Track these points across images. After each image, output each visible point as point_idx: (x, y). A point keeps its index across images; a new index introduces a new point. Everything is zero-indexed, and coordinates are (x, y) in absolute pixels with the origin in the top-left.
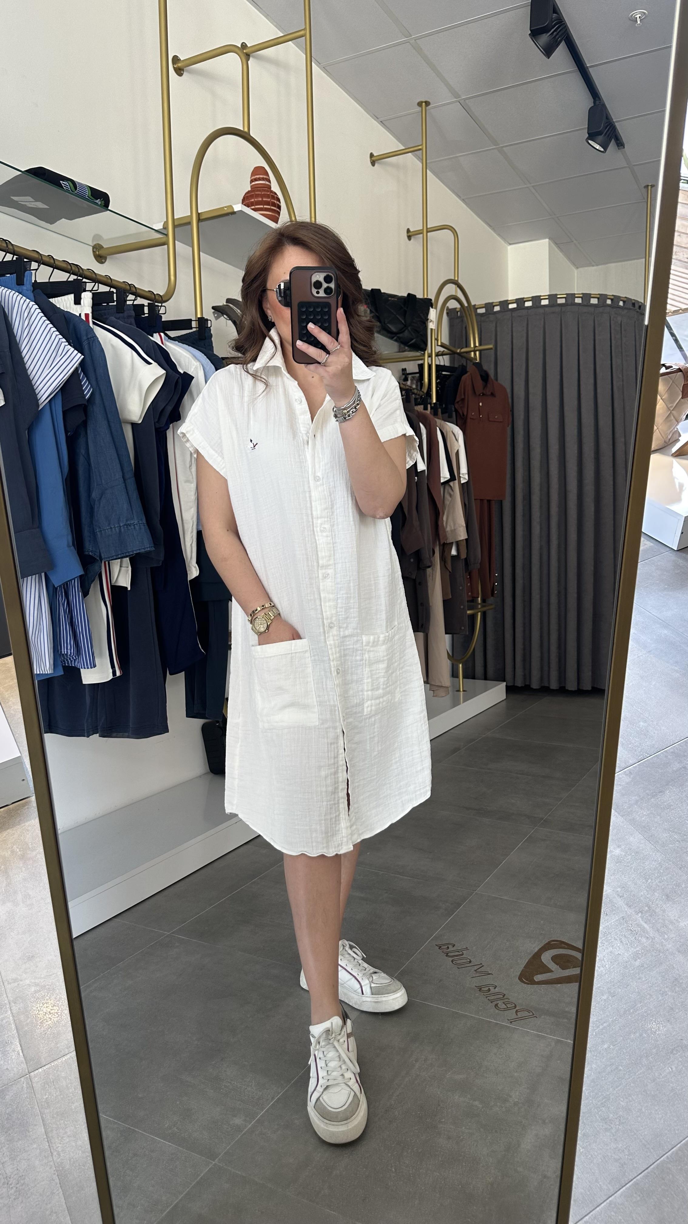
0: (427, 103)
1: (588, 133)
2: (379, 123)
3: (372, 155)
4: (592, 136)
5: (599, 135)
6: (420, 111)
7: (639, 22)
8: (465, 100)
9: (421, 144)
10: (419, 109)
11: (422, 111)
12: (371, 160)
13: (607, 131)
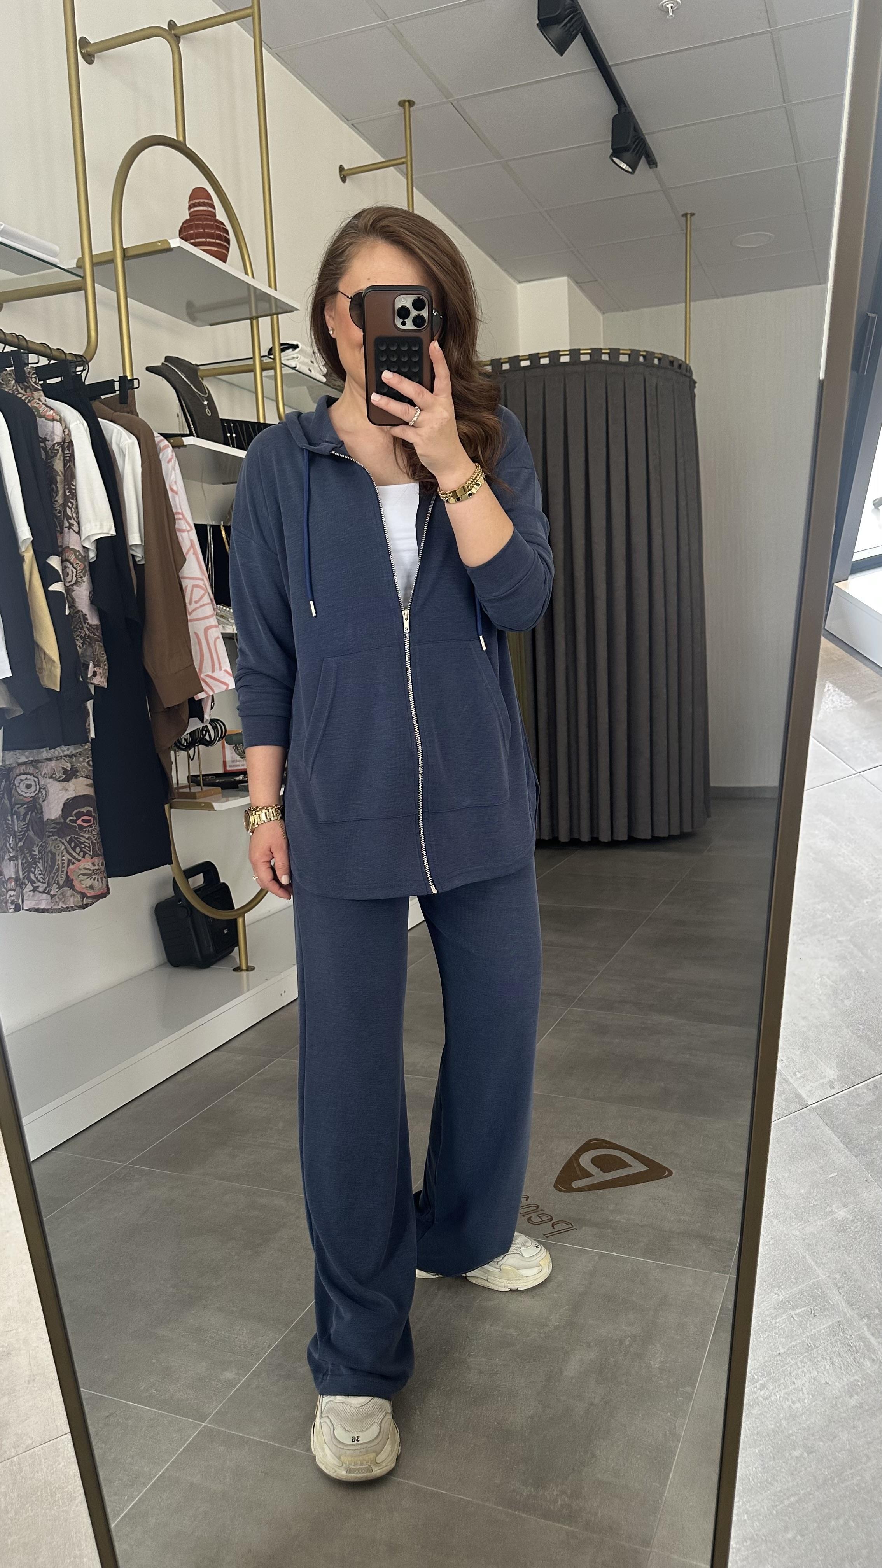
0: (411, 103)
1: (612, 148)
2: (350, 127)
3: (341, 169)
4: (617, 152)
5: (625, 151)
6: (403, 112)
7: (671, 14)
8: (458, 100)
9: (404, 156)
10: (401, 109)
11: (405, 113)
12: (340, 175)
13: (635, 145)
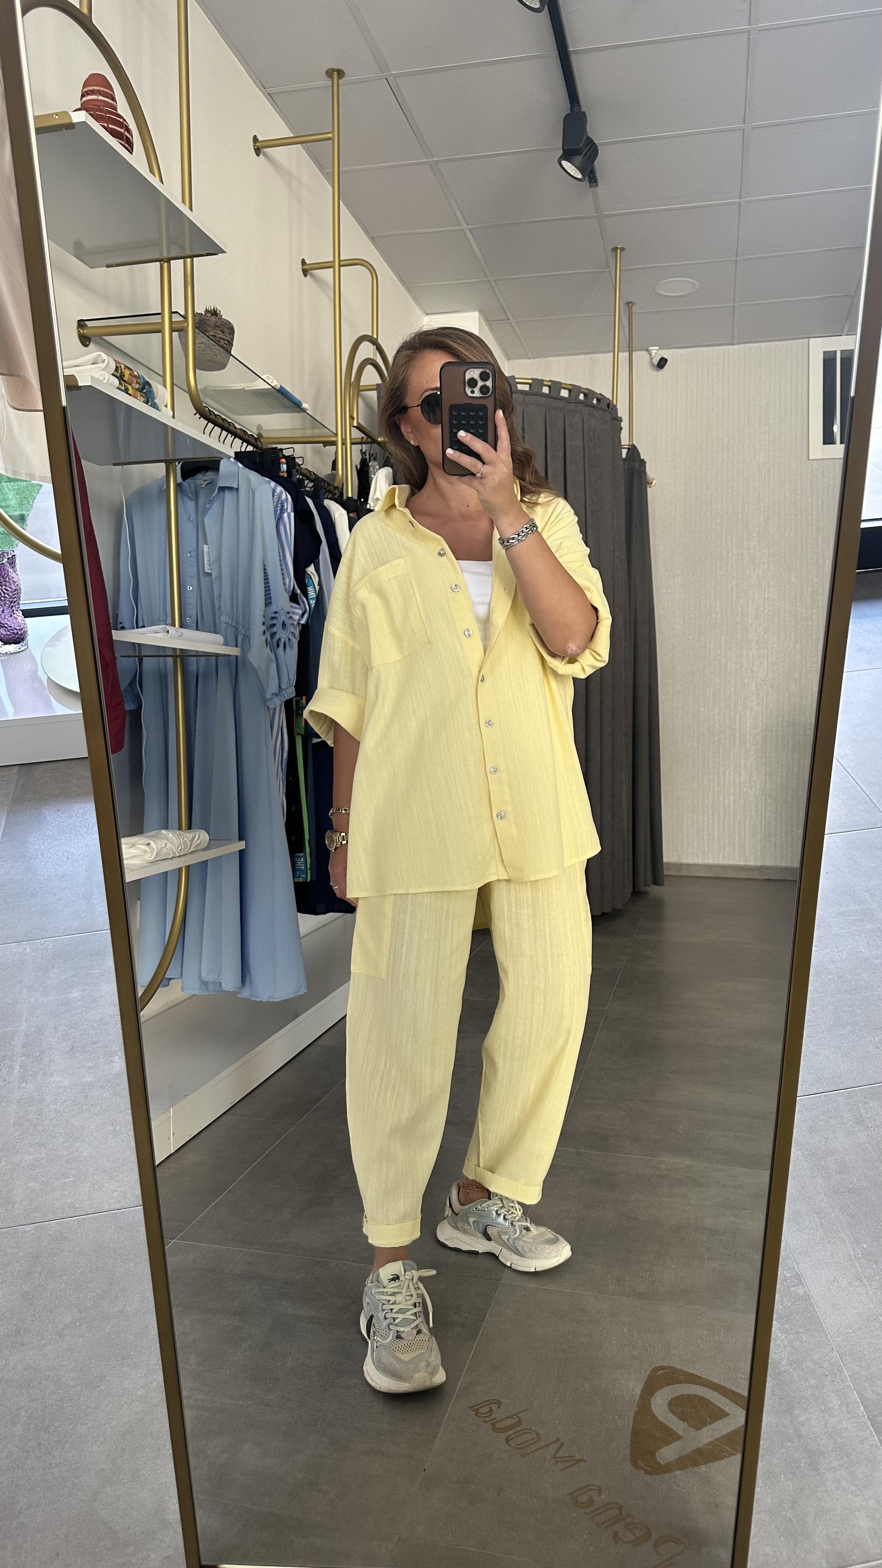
0: (341, 73)
1: (564, 151)
2: (265, 95)
3: (255, 139)
4: (567, 154)
5: (577, 155)
6: (331, 82)
8: (395, 77)
9: (331, 130)
10: (327, 79)
11: (333, 85)
12: (254, 146)
13: (587, 148)
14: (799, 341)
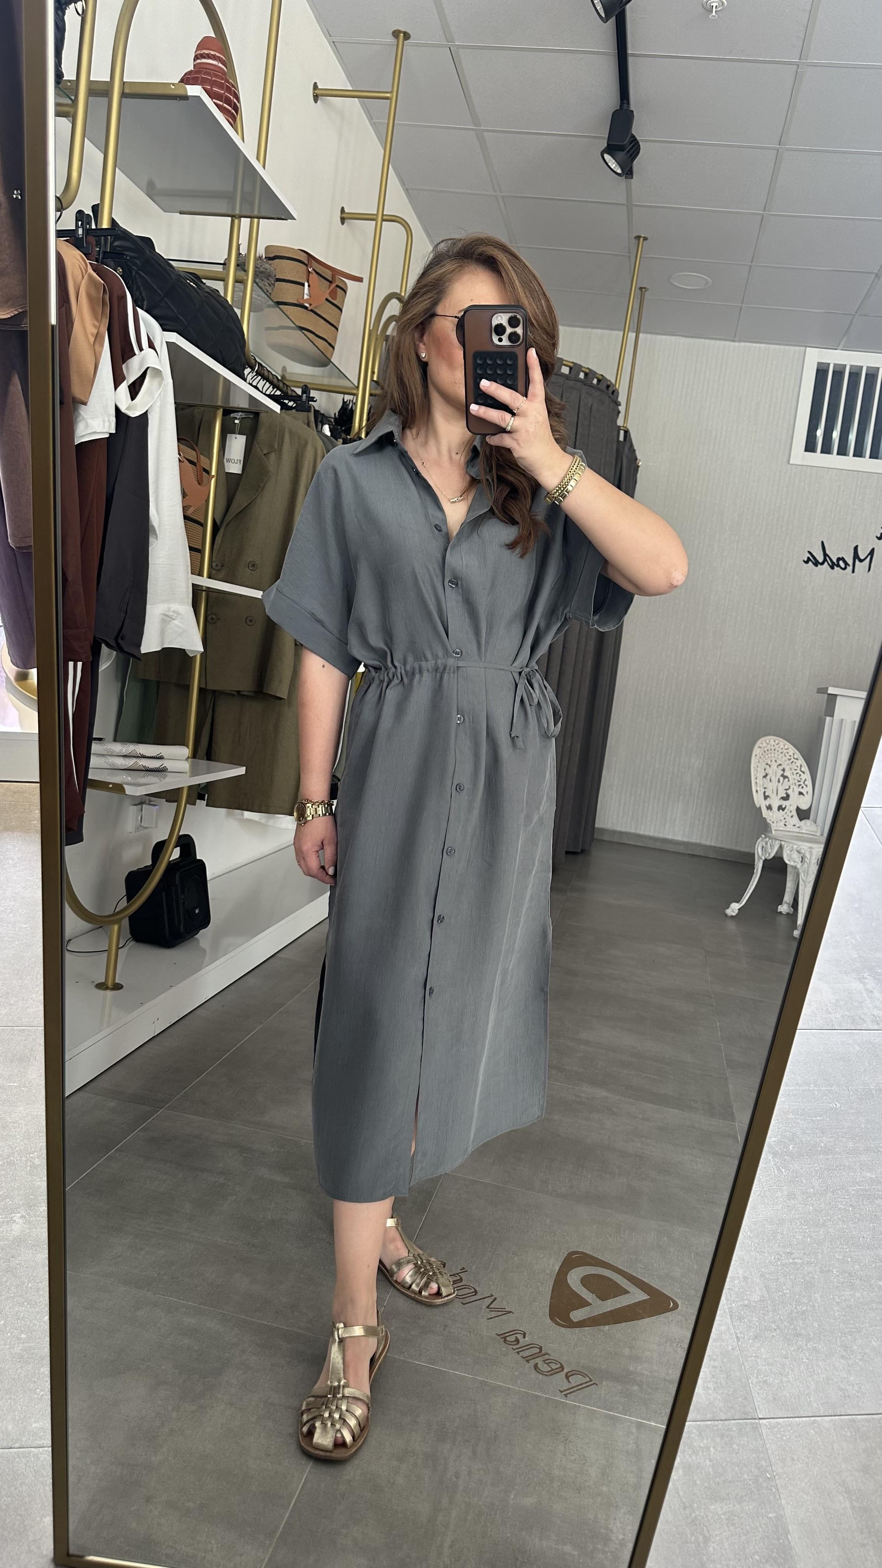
0: (407, 36)
1: (608, 144)
2: (329, 42)
4: (611, 149)
5: (619, 150)
6: (396, 44)
7: (714, 13)
8: (458, 48)
9: (390, 91)
10: (393, 40)
11: (398, 45)
12: (314, 93)
13: (630, 146)
14: (797, 348)
